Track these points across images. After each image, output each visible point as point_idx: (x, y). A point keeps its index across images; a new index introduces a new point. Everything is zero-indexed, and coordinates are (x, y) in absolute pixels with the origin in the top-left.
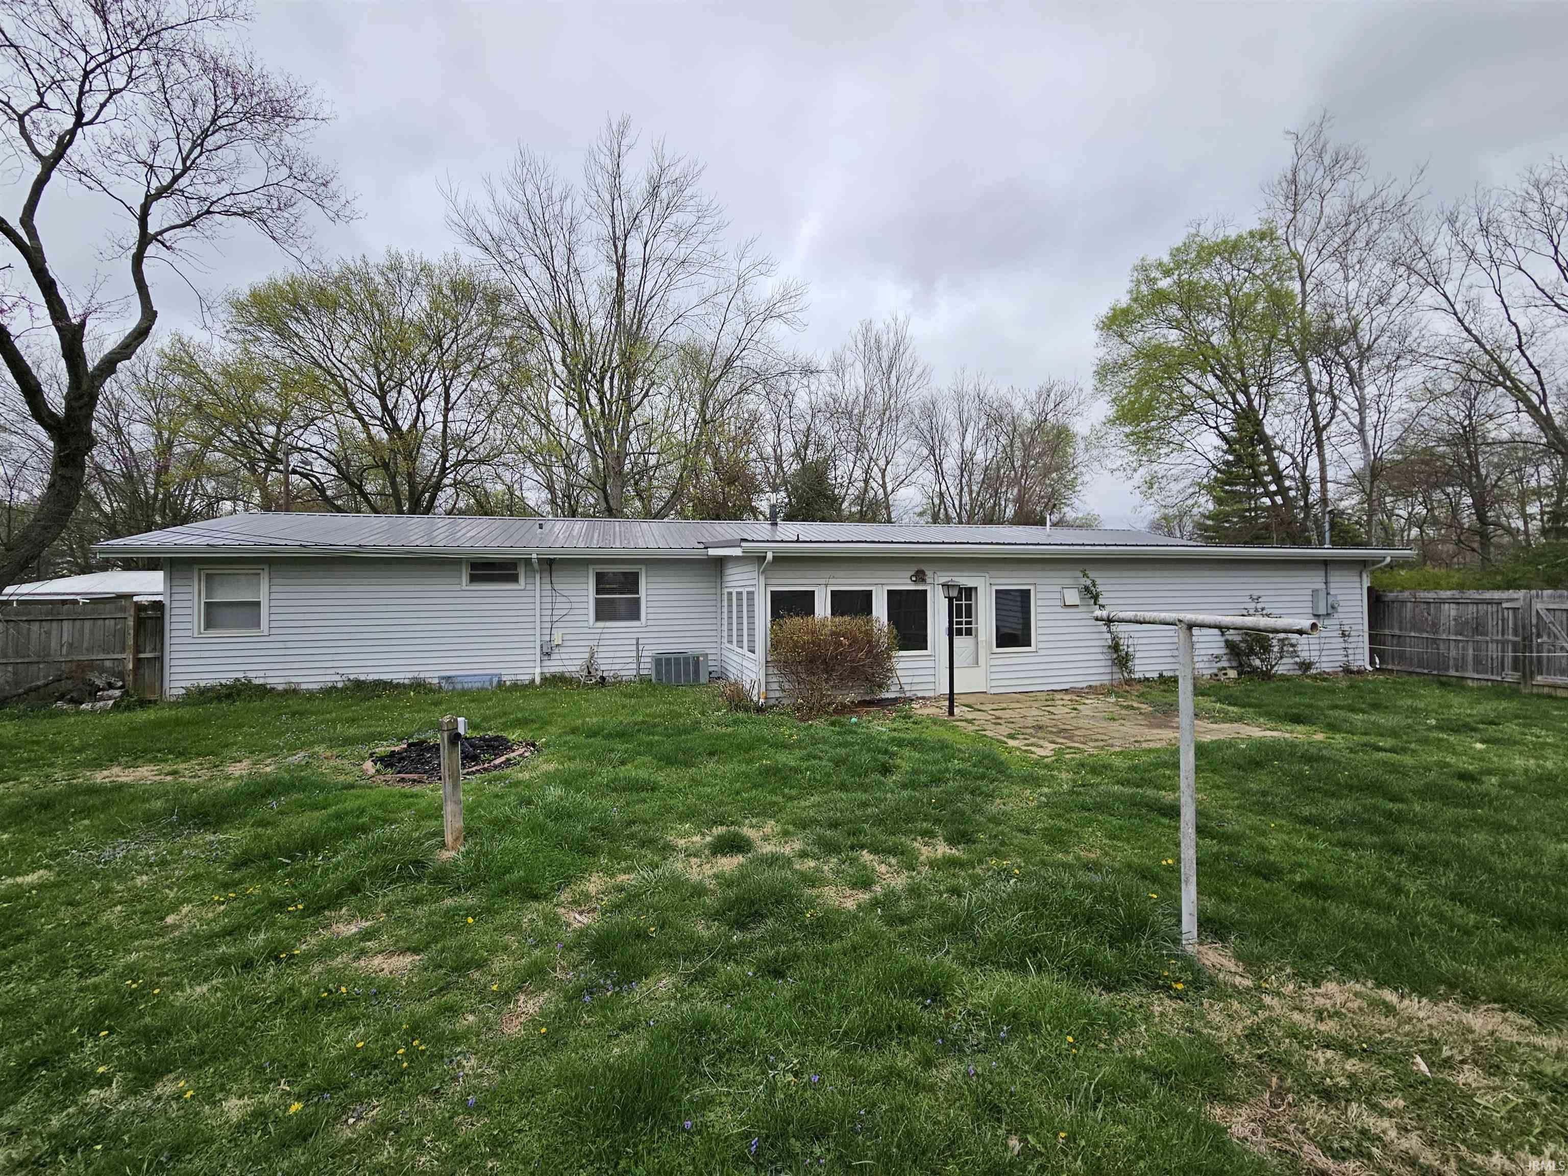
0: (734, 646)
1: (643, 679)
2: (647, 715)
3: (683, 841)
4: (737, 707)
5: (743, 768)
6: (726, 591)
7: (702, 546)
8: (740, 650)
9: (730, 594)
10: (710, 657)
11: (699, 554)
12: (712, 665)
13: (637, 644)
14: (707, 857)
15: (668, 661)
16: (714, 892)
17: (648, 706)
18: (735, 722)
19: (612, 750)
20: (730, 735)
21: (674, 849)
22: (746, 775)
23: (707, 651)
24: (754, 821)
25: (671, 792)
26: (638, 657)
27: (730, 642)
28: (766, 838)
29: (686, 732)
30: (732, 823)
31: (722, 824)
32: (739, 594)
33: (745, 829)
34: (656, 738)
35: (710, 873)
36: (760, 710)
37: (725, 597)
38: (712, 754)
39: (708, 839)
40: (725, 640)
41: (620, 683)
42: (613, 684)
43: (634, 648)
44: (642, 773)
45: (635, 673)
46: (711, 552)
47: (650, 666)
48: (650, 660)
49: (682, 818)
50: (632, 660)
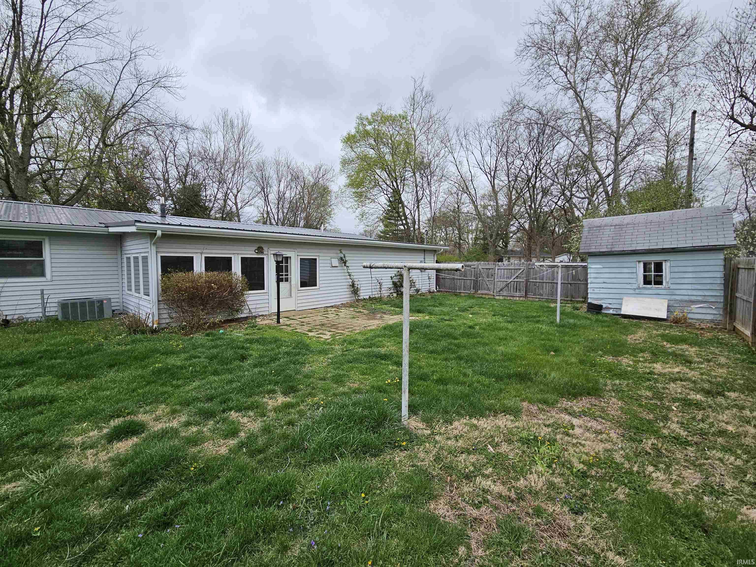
0: (133, 292)
1: (48, 319)
2: (51, 345)
3: (80, 438)
4: (135, 332)
5: (140, 372)
6: (125, 256)
7: (103, 225)
8: (137, 295)
9: (128, 259)
10: (112, 301)
11: (101, 230)
12: (115, 305)
13: (42, 294)
14: (103, 446)
15: (74, 305)
16: (107, 474)
17: (55, 337)
18: (133, 342)
19: (9, 377)
20: (128, 351)
21: (70, 446)
22: (142, 377)
23: (110, 297)
24: (148, 408)
25: (71, 400)
26: (43, 303)
27: (130, 290)
28: (157, 419)
29: (89, 352)
30: (128, 414)
31: (118, 416)
32: (136, 258)
33: (140, 416)
34: (59, 361)
35: (105, 458)
36: (154, 331)
37: (125, 260)
38: (111, 366)
39: (105, 431)
40: (126, 289)
41: (25, 323)
42: (18, 325)
43: (39, 297)
44: (40, 391)
45: (41, 315)
46: (111, 230)
47: (56, 309)
48: (56, 305)
49: (80, 419)
50: (36, 306)
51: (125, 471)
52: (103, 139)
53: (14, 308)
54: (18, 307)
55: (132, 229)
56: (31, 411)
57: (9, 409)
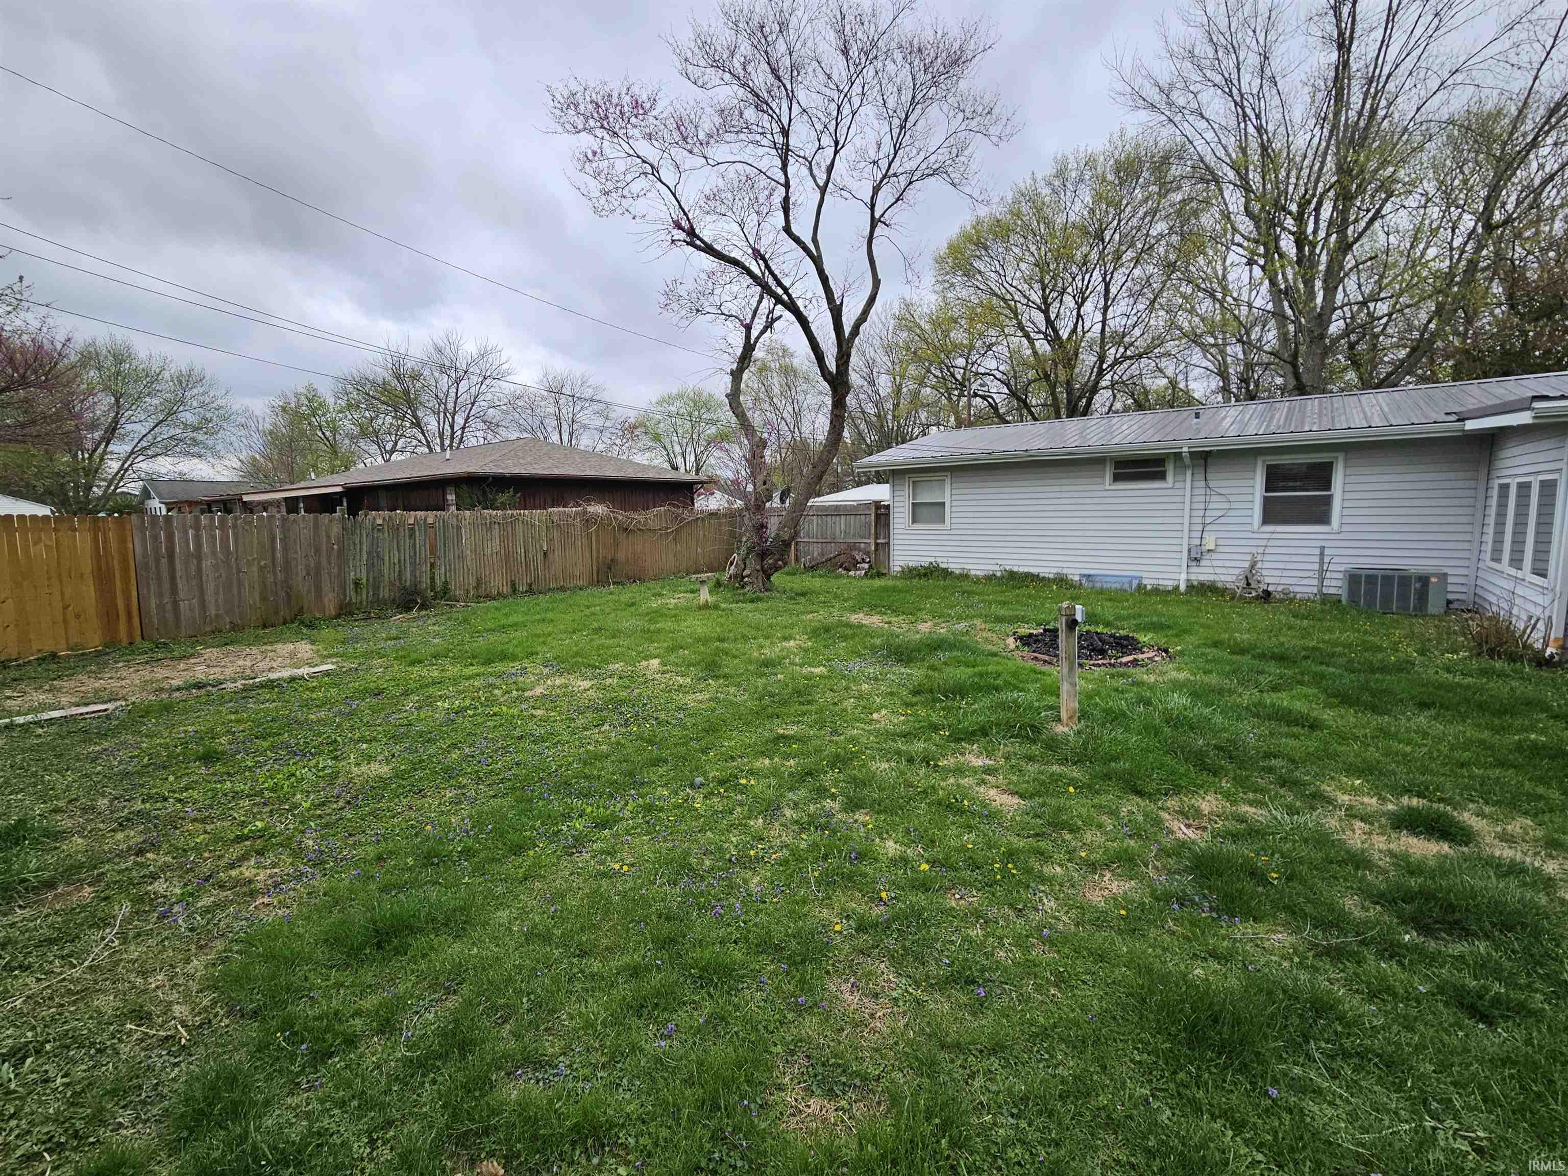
0: (1504, 565)
1: (1325, 599)
2: (1324, 642)
3: (1346, 798)
4: (1492, 653)
5: (1485, 735)
6: (1496, 483)
7: (1453, 418)
8: (1513, 571)
9: (1505, 488)
10: (1450, 579)
11: (1451, 427)
12: (1456, 588)
13: (1322, 554)
14: (1381, 827)
15: (1371, 579)
16: (1384, 871)
17: (1330, 631)
18: (1483, 672)
19: (1262, 672)
20: (1468, 687)
21: (1330, 801)
22: (1491, 747)
23: (1445, 570)
24: (1487, 810)
25: (1343, 738)
26: (1321, 571)
27: (1497, 560)
28: (1507, 839)
29: (1384, 669)
30: (1440, 800)
31: (1419, 795)
32: (1524, 488)
33: (1466, 815)
34: (1332, 670)
35: (1383, 847)
36: (1542, 662)
37: (1495, 493)
38: (1423, 705)
39: (1390, 807)
40: (1487, 556)
41: (1292, 600)
42: (1281, 601)
43: (1317, 559)
44: (1300, 706)
45: (1315, 590)
46: (1470, 425)
47: (1340, 584)
48: (1341, 576)
49: (1352, 770)
50: (1310, 574)
51: (1414, 883)
52: (1485, 217)
53: (1279, 573)
54: (1286, 573)
55: (1525, 418)
56: (1285, 729)
57: (1257, 716)
